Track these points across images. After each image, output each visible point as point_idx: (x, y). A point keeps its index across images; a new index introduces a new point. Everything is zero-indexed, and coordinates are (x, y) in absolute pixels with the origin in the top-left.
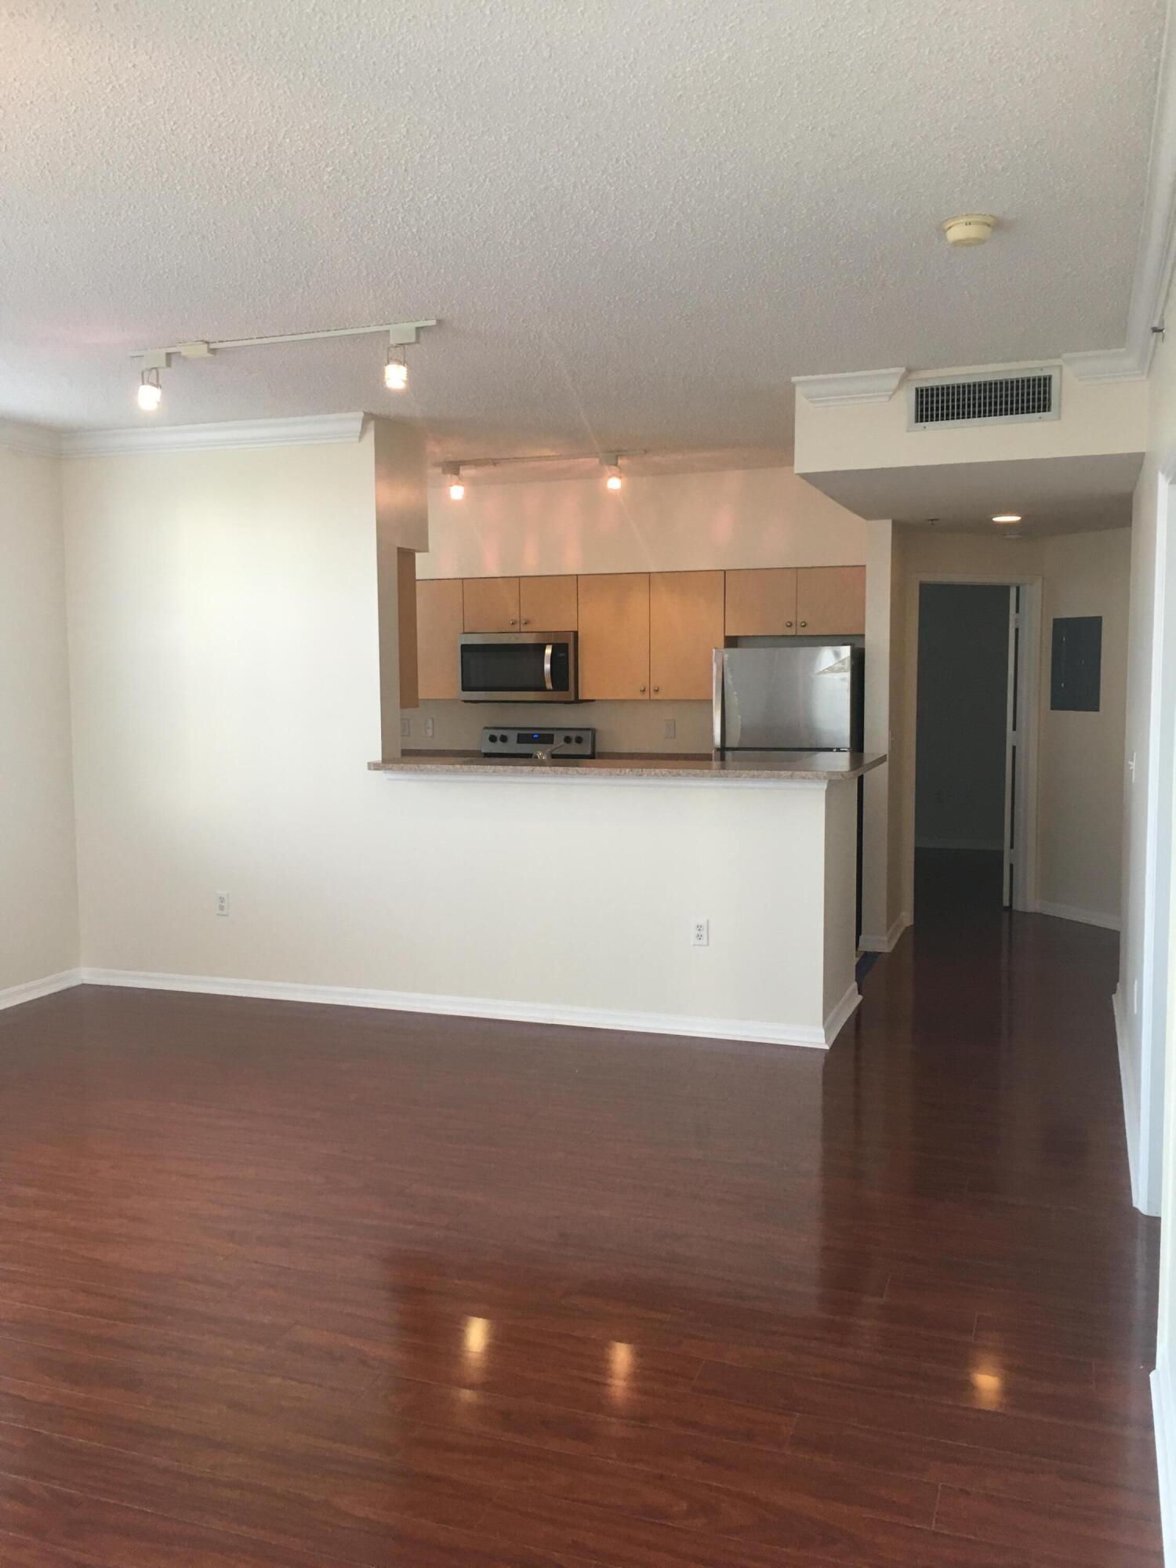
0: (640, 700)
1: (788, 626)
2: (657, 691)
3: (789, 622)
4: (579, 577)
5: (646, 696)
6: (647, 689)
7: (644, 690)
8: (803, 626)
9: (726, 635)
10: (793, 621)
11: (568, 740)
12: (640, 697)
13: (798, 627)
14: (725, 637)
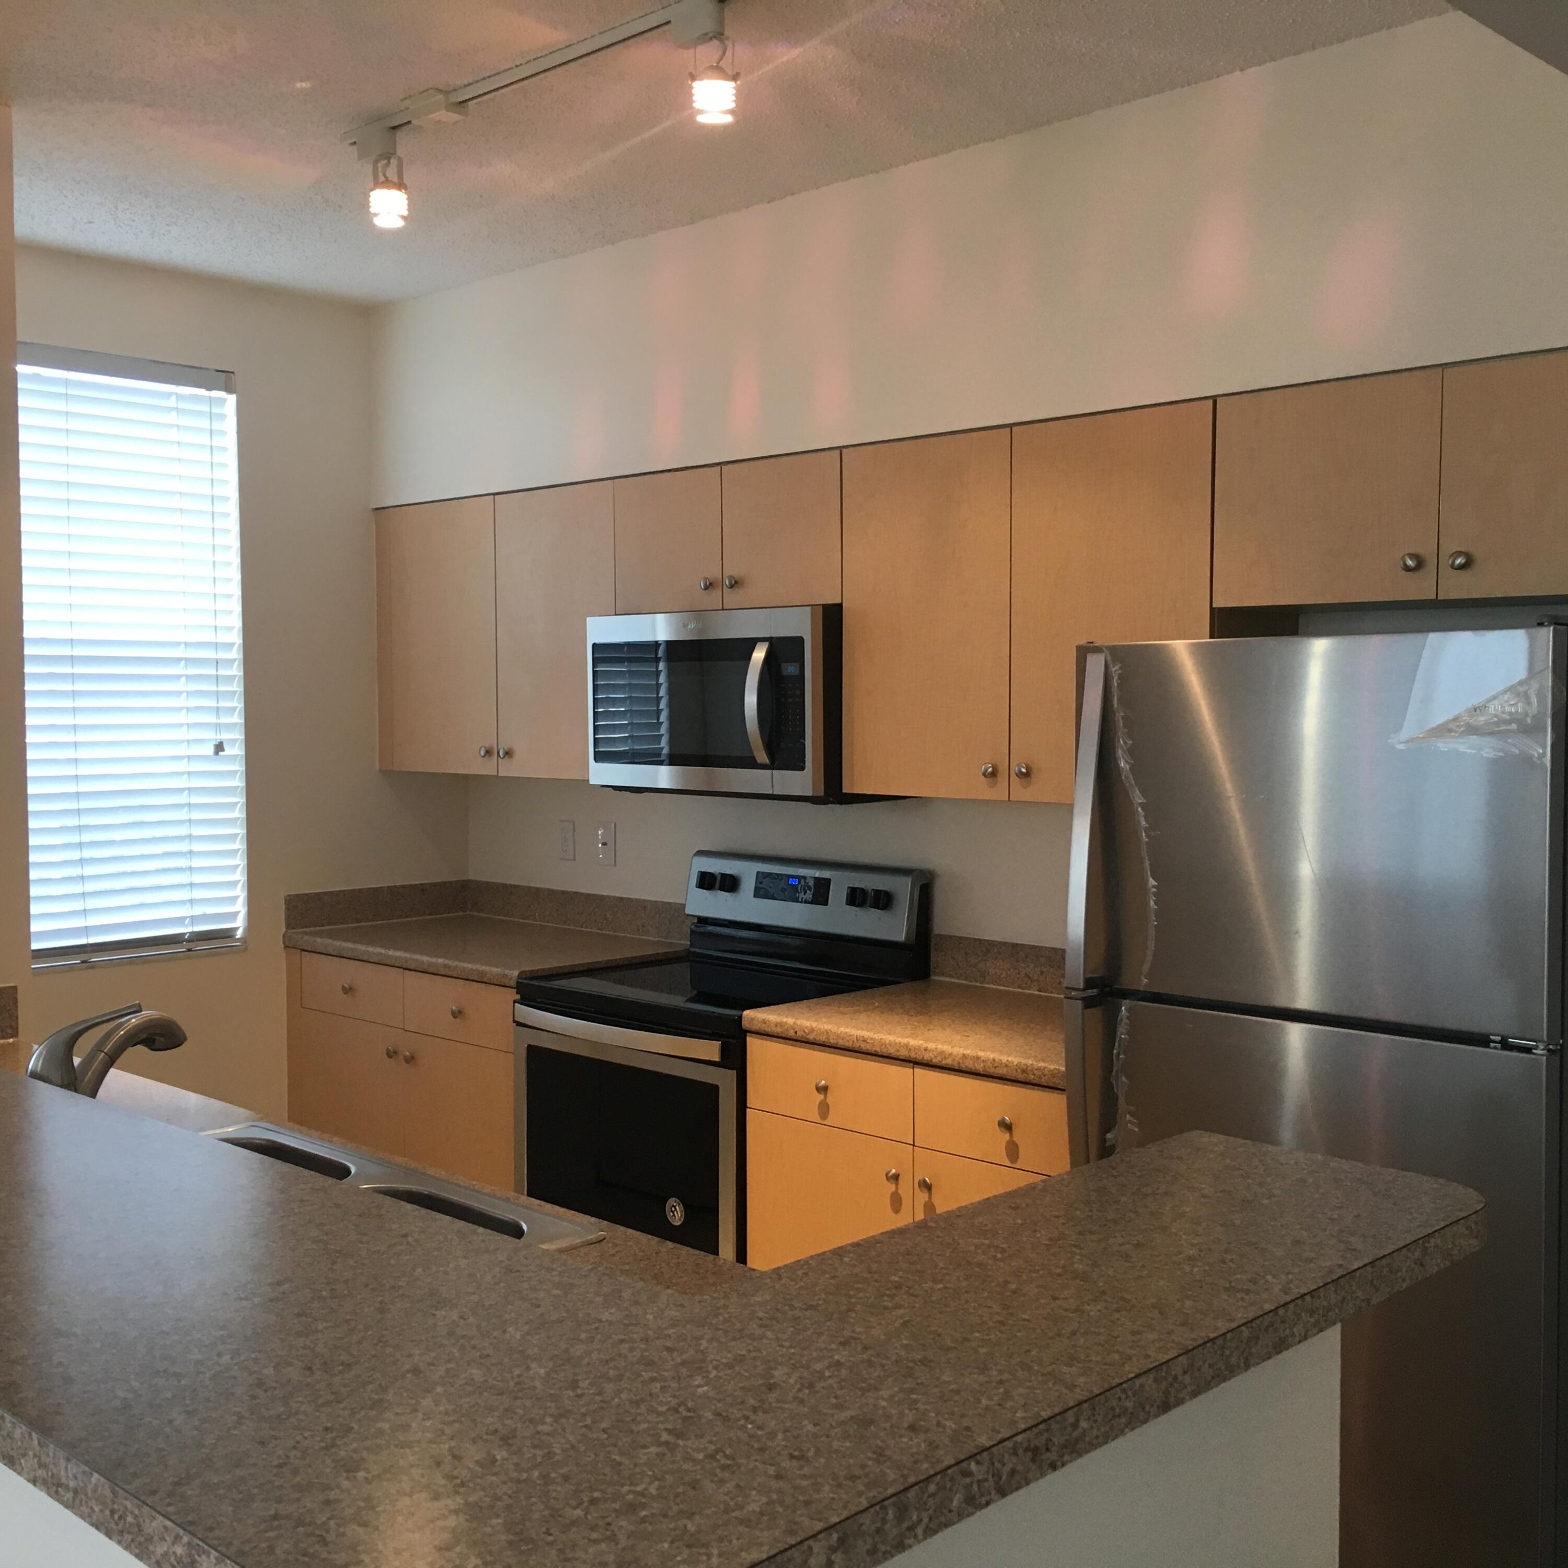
0: (986, 802)
1: (1407, 569)
2: (1027, 775)
3: (1412, 556)
4: (844, 450)
5: (999, 793)
6: (1003, 768)
7: (994, 774)
8: (1462, 567)
9: (1218, 603)
10: (1428, 551)
11: (856, 898)
12: (983, 791)
13: (1445, 570)
14: (1212, 609)
